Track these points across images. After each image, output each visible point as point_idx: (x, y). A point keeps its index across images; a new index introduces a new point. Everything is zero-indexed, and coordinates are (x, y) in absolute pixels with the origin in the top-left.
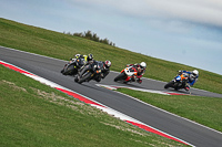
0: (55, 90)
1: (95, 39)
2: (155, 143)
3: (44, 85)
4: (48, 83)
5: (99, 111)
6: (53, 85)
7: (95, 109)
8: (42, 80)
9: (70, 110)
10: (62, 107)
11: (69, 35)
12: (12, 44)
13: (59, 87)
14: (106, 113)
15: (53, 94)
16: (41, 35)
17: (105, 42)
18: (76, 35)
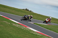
0: (17, 24)
1: (28, 10)
2: (44, 37)
3: (15, 22)
4: (16, 22)
5: (29, 29)
6: (17, 22)
7: (28, 28)
8: (14, 21)
9: (22, 29)
10: (19, 28)
11: (21, 9)
12: (6, 12)
13: (19, 23)
14: (31, 30)
15: (17, 25)
16: (14, 9)
17: (31, 11)
18: (23, 9)
